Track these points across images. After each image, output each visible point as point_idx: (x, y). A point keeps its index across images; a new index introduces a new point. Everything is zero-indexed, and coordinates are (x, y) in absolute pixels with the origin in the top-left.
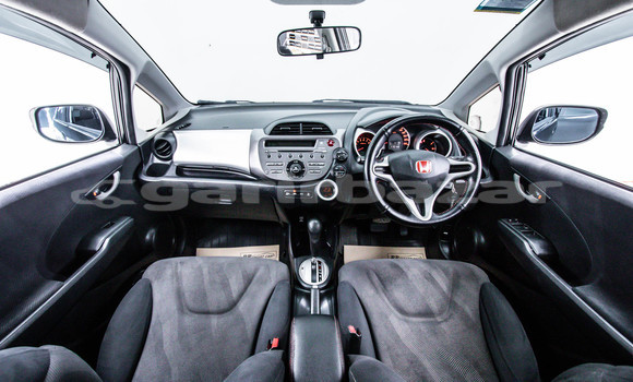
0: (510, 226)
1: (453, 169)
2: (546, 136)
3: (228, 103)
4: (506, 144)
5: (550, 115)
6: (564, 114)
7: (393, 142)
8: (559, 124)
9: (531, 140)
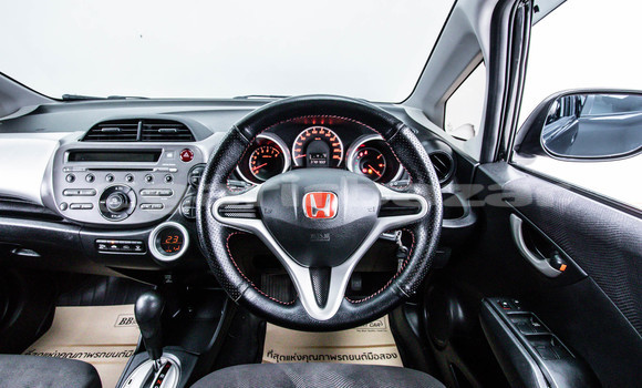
0: (505, 317)
1: (387, 208)
2: (562, 146)
3: (110, 98)
4: (497, 159)
5: (567, 114)
6: (588, 113)
7: (314, 155)
8: (582, 129)
9: (540, 151)
